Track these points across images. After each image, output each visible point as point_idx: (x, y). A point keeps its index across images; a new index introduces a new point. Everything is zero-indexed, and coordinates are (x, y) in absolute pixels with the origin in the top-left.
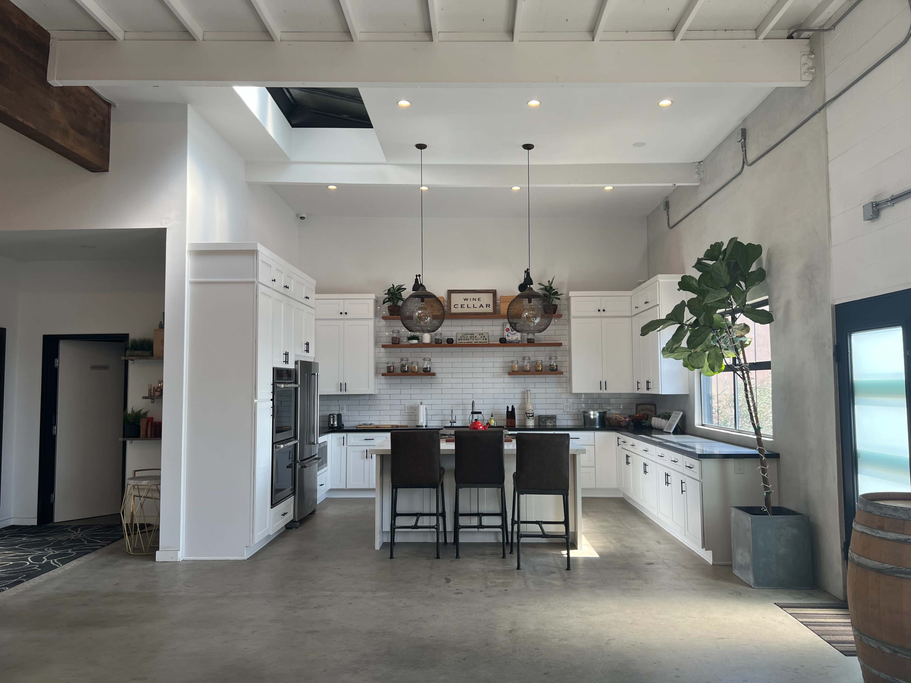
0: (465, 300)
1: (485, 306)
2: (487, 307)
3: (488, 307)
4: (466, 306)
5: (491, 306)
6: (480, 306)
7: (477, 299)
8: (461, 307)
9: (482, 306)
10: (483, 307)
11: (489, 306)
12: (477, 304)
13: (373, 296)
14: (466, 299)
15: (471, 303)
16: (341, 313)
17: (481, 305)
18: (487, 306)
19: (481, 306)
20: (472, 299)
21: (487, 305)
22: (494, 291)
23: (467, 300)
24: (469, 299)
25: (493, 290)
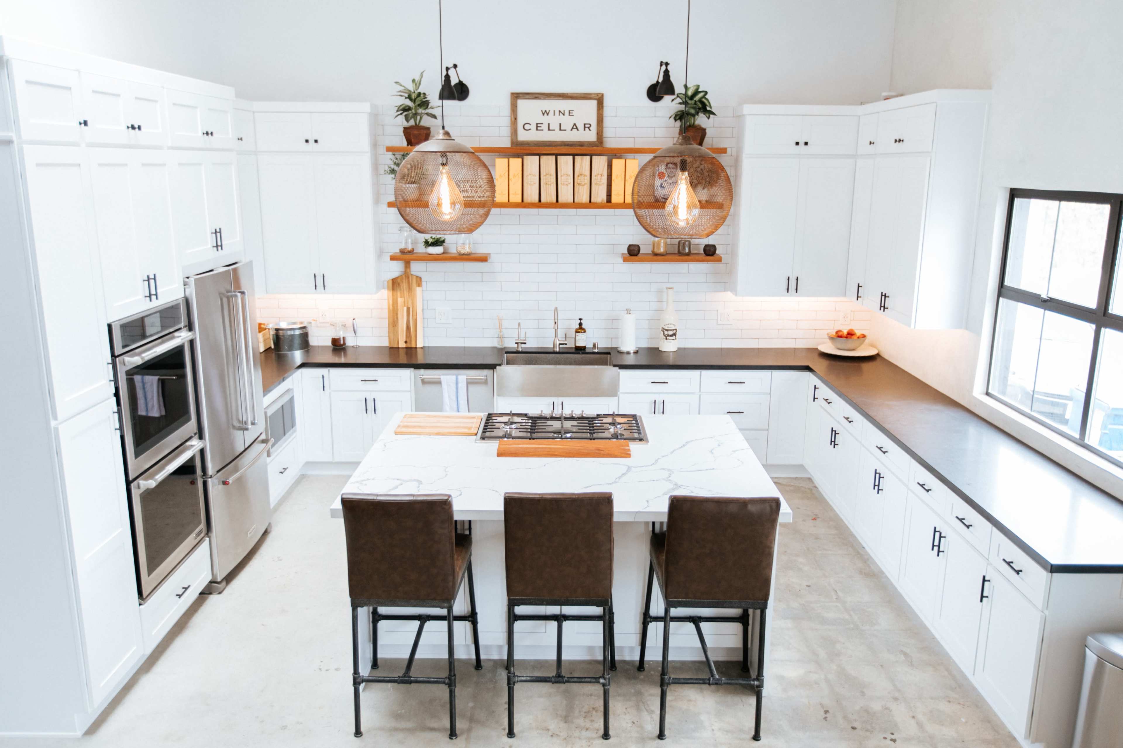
0: (543, 114)
1: (581, 127)
2: (585, 130)
3: (587, 129)
4: (545, 127)
5: (594, 128)
6: (573, 128)
7: (567, 113)
8: (537, 129)
9: (577, 128)
10: (578, 130)
11: (589, 128)
12: (567, 122)
13: (366, 107)
14: (545, 113)
15: (554, 121)
16: (307, 141)
17: (575, 124)
18: (585, 127)
19: (575, 127)
20: (557, 113)
21: (585, 124)
22: (600, 96)
23: (548, 114)
24: (551, 113)
25: (598, 94)
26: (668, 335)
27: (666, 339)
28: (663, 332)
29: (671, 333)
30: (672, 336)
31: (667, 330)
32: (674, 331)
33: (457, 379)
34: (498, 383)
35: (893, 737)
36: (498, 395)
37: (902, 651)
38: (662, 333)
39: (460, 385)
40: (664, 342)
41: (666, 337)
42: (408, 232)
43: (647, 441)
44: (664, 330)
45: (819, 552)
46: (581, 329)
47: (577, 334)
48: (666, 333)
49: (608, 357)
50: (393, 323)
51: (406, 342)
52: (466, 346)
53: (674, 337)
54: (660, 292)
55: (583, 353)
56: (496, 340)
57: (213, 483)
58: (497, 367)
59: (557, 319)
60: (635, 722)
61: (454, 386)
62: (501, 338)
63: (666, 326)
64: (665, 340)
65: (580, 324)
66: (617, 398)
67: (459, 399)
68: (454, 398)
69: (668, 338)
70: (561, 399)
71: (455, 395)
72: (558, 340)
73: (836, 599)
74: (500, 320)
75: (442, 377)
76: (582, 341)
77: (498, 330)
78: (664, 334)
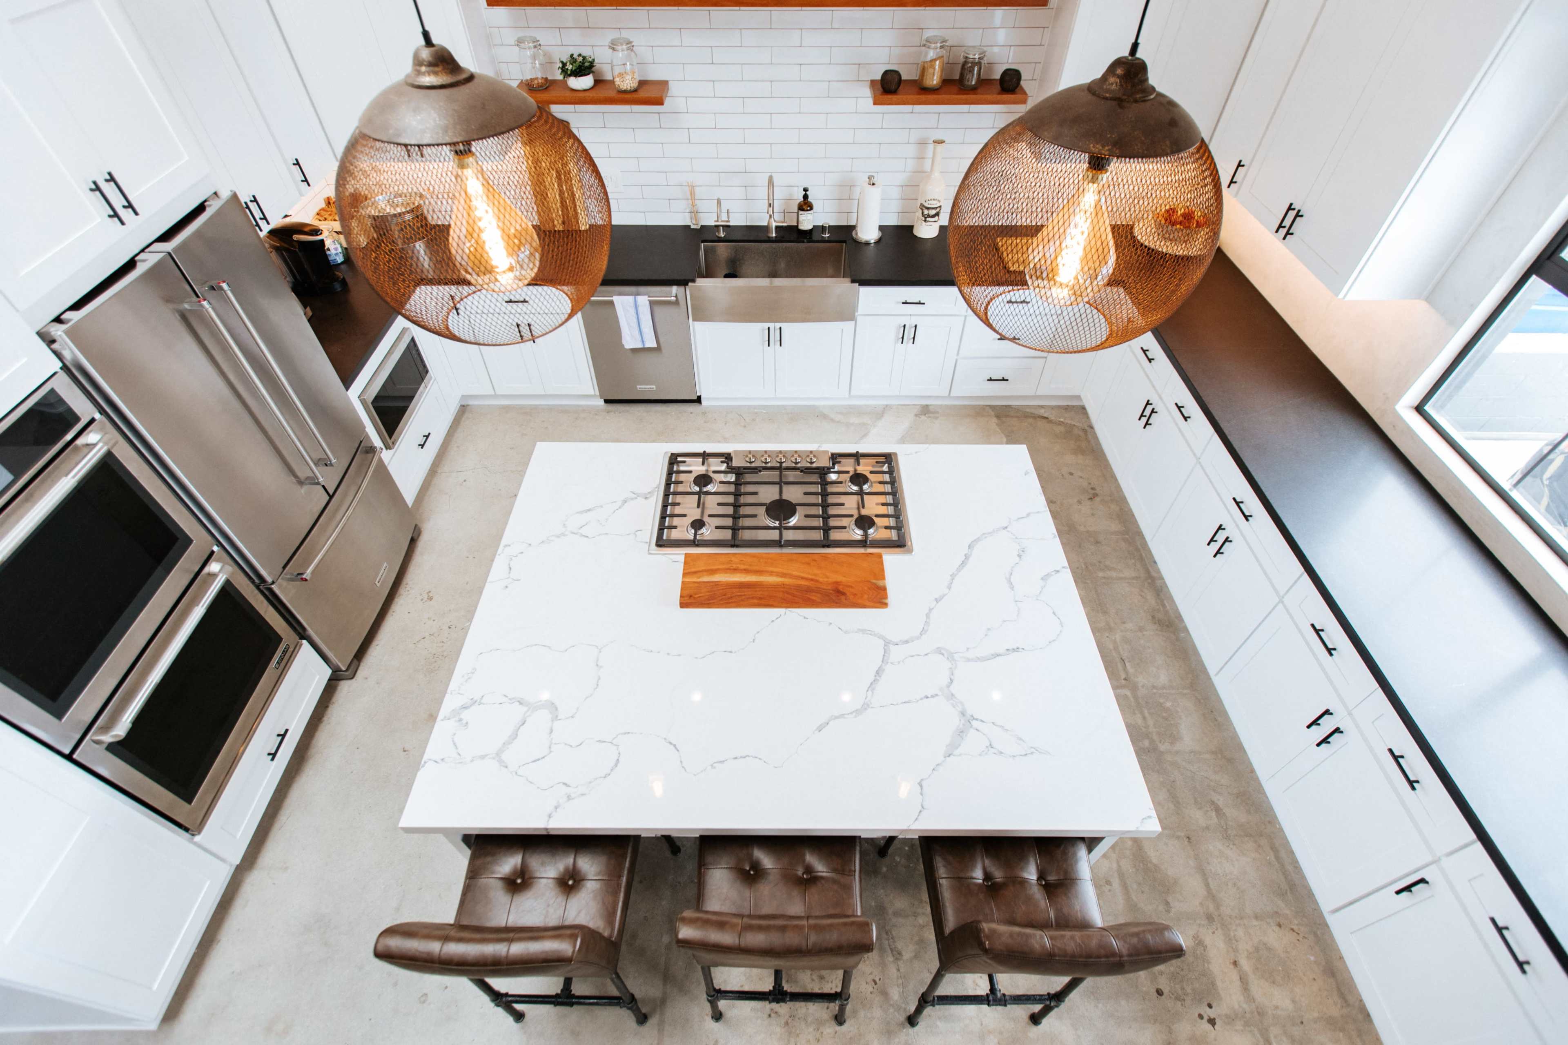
26: (929, 216)
27: (925, 221)
28: (922, 210)
29: (933, 212)
30: (933, 216)
31: (928, 208)
32: (938, 210)
33: (635, 301)
34: (692, 305)
35: (1211, 1013)
36: (694, 320)
37: (1213, 803)
38: (920, 211)
39: (640, 309)
40: (921, 224)
41: (925, 218)
42: (533, 50)
43: (910, 551)
44: (923, 207)
45: (1101, 574)
46: (805, 205)
47: (801, 212)
48: (926, 212)
49: (842, 246)
50: (540, 196)
51: (564, 223)
52: (648, 224)
53: (936, 219)
54: (922, 143)
55: (809, 242)
56: (688, 215)
57: (280, 587)
58: (690, 284)
59: (773, 199)
60: (877, 980)
61: (632, 311)
62: (694, 213)
63: (928, 202)
64: (923, 222)
65: (806, 197)
66: (854, 322)
67: (643, 326)
68: (635, 325)
69: (928, 219)
70: (778, 325)
71: (635, 320)
72: (775, 221)
73: (1125, 679)
74: (692, 188)
75: (616, 299)
76: (807, 222)
77: (690, 202)
78: (923, 213)
